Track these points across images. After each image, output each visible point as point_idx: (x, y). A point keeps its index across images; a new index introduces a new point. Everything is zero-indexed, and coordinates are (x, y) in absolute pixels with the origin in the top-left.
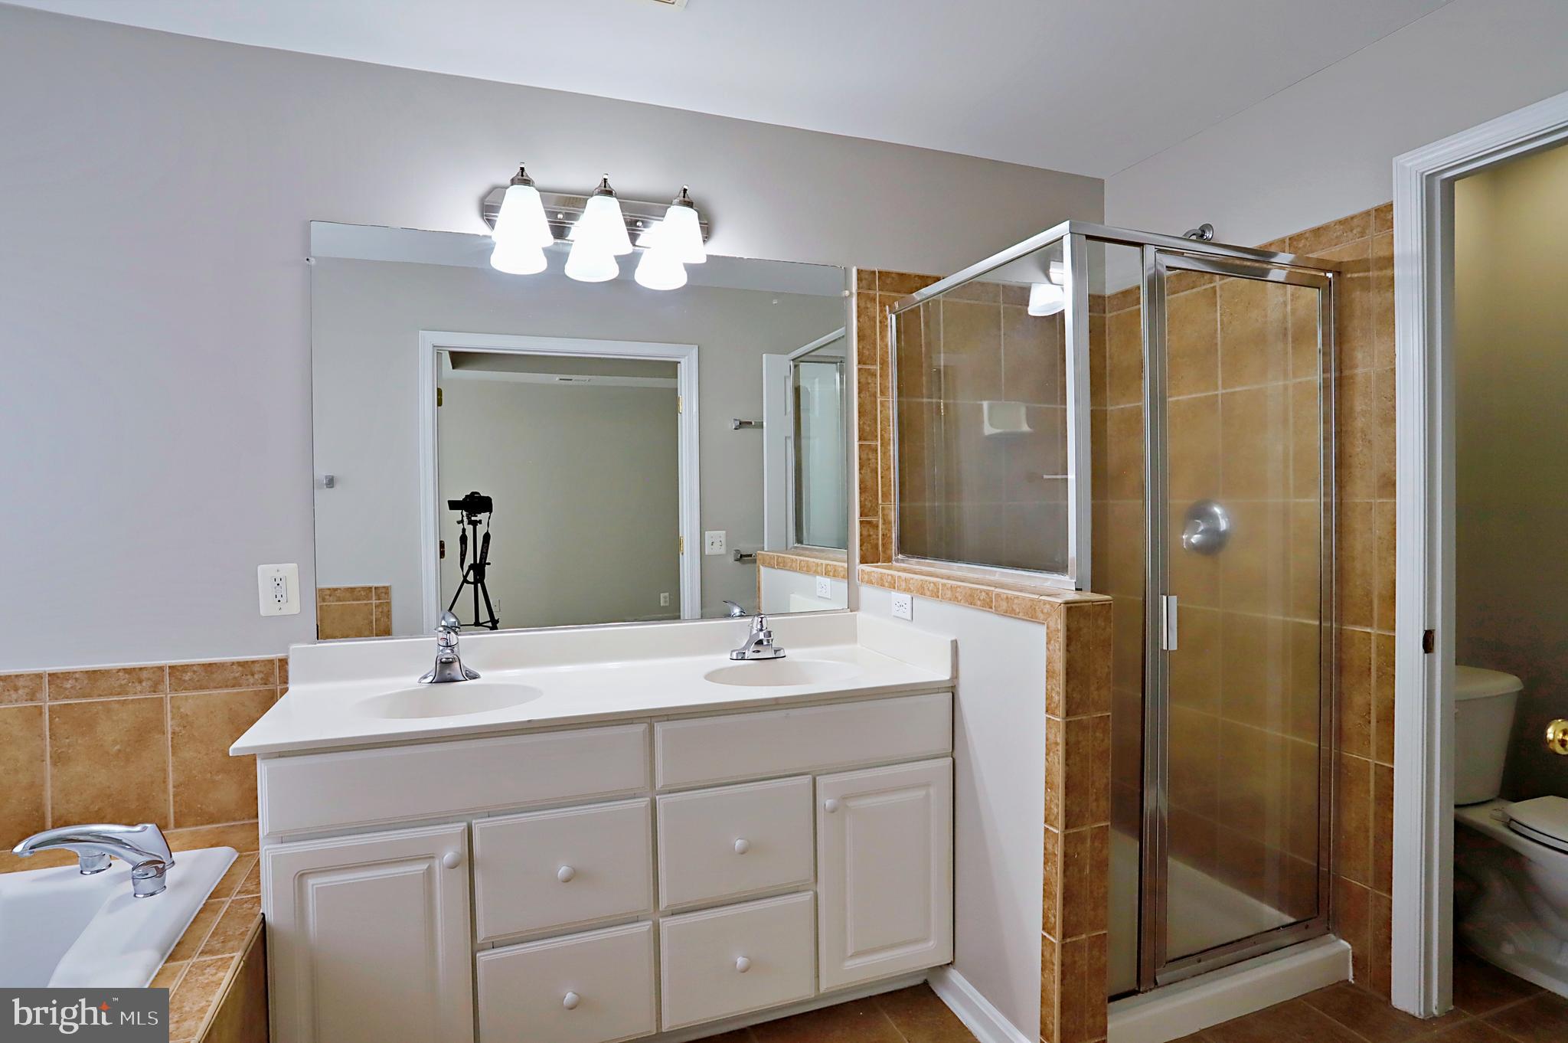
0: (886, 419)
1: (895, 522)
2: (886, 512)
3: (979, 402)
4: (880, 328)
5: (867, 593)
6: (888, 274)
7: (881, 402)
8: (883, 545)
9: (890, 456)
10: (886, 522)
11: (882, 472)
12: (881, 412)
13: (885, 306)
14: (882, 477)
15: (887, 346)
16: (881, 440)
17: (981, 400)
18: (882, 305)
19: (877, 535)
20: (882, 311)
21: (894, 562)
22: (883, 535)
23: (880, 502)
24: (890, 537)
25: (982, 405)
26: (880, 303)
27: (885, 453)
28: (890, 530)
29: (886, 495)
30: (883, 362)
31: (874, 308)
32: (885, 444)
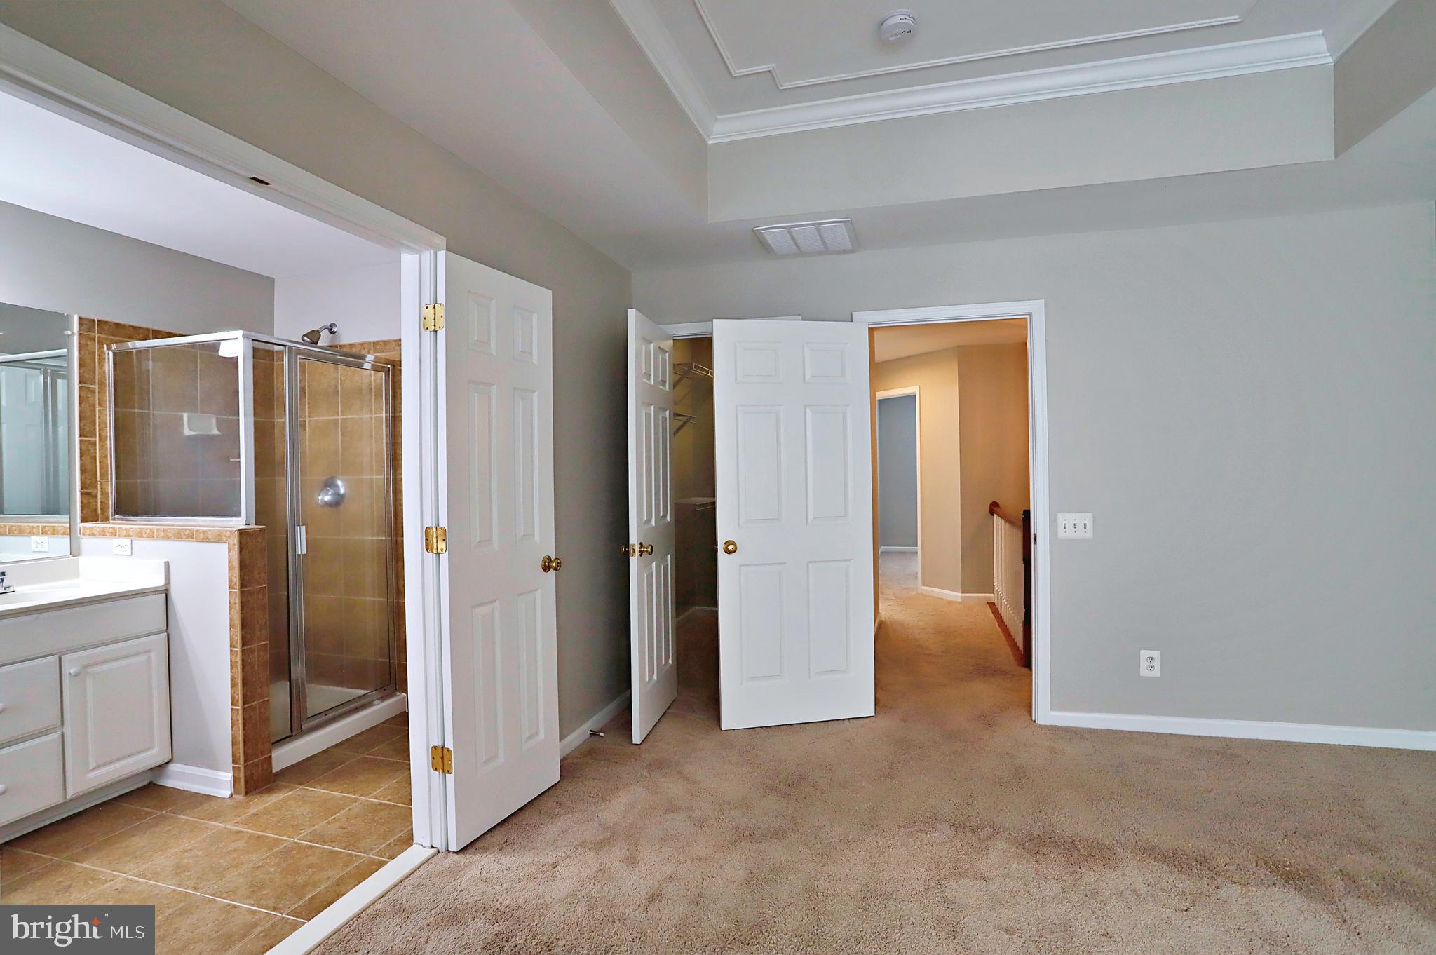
0: (103, 423)
1: (112, 493)
2: (103, 487)
3: (180, 414)
4: (99, 359)
5: (86, 542)
6: (106, 323)
7: (99, 411)
8: (101, 509)
9: (107, 448)
10: (104, 493)
11: (100, 459)
12: (99, 417)
13: (103, 344)
14: (100, 463)
15: (104, 372)
16: (100, 436)
17: (182, 412)
18: (101, 344)
19: (96, 502)
20: (101, 347)
21: (111, 521)
22: (101, 502)
23: (98, 479)
24: (108, 504)
25: (182, 416)
26: (99, 342)
27: (103, 447)
28: (108, 499)
29: (103, 475)
30: (102, 384)
31: (94, 345)
32: (103, 439)
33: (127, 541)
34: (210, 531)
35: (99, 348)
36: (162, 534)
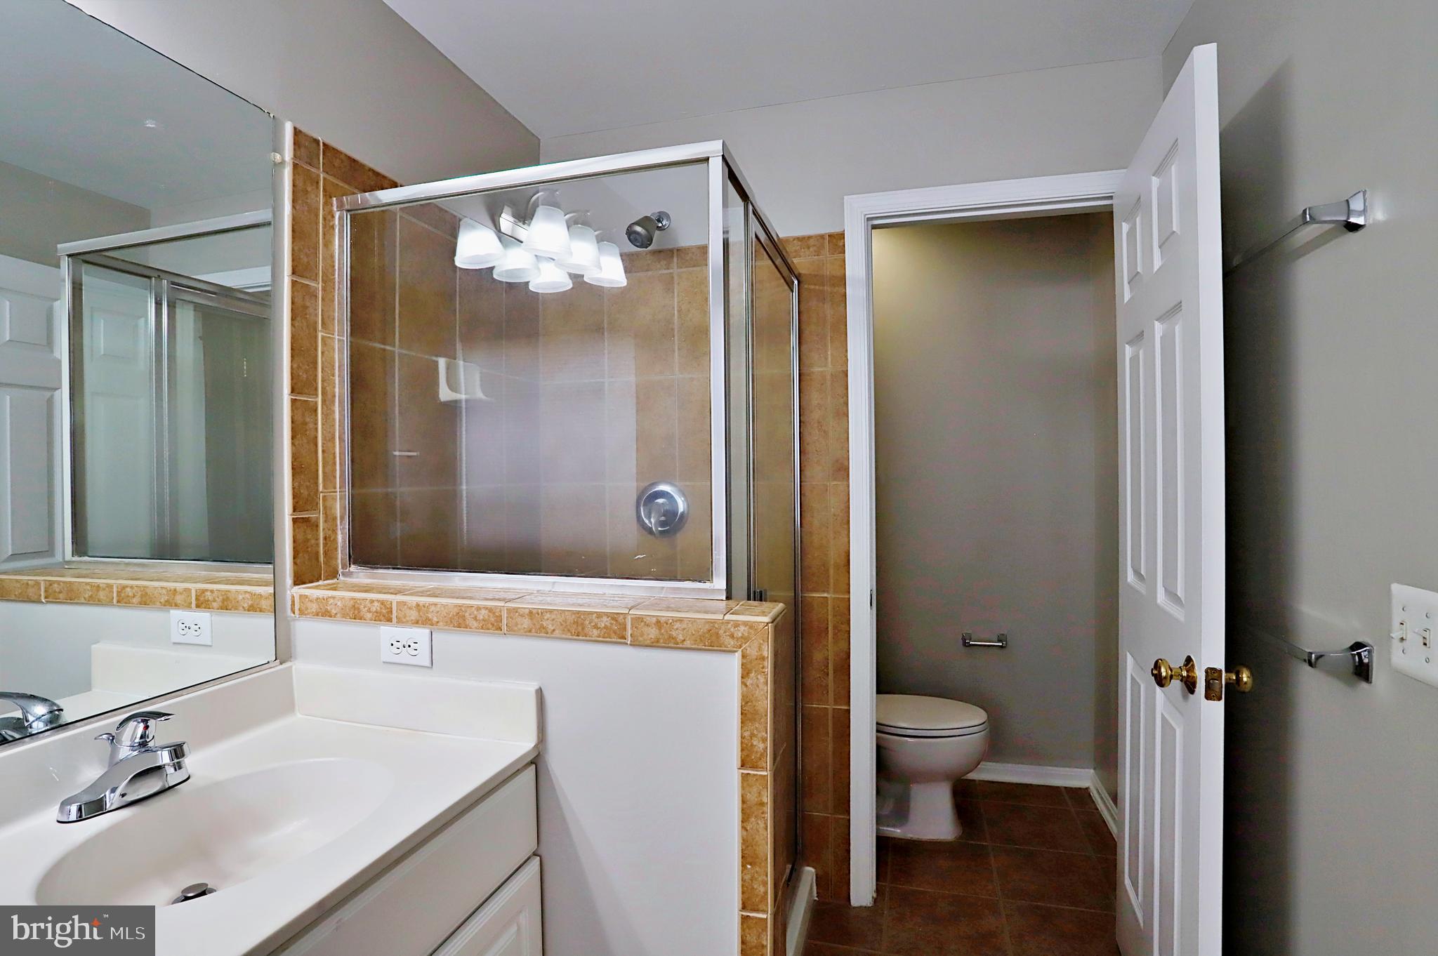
0: (329, 365)
1: (342, 518)
2: (328, 504)
3: (434, 358)
4: (324, 227)
5: (305, 630)
6: (336, 152)
7: (323, 338)
8: (325, 553)
9: (334, 420)
10: (330, 518)
11: (323, 444)
12: (322, 353)
13: (331, 197)
14: (323, 451)
15: (332, 257)
16: (324, 393)
17: (437, 356)
18: (328, 196)
19: (317, 539)
20: (327, 203)
21: (341, 578)
22: (325, 538)
23: (321, 488)
24: (335, 540)
25: (436, 363)
26: (325, 190)
27: (328, 415)
28: (334, 531)
29: (329, 477)
30: (328, 281)
31: (317, 196)
32: (328, 402)
33: (421, 634)
34: (681, 620)
35: (325, 204)
36: (526, 623)
